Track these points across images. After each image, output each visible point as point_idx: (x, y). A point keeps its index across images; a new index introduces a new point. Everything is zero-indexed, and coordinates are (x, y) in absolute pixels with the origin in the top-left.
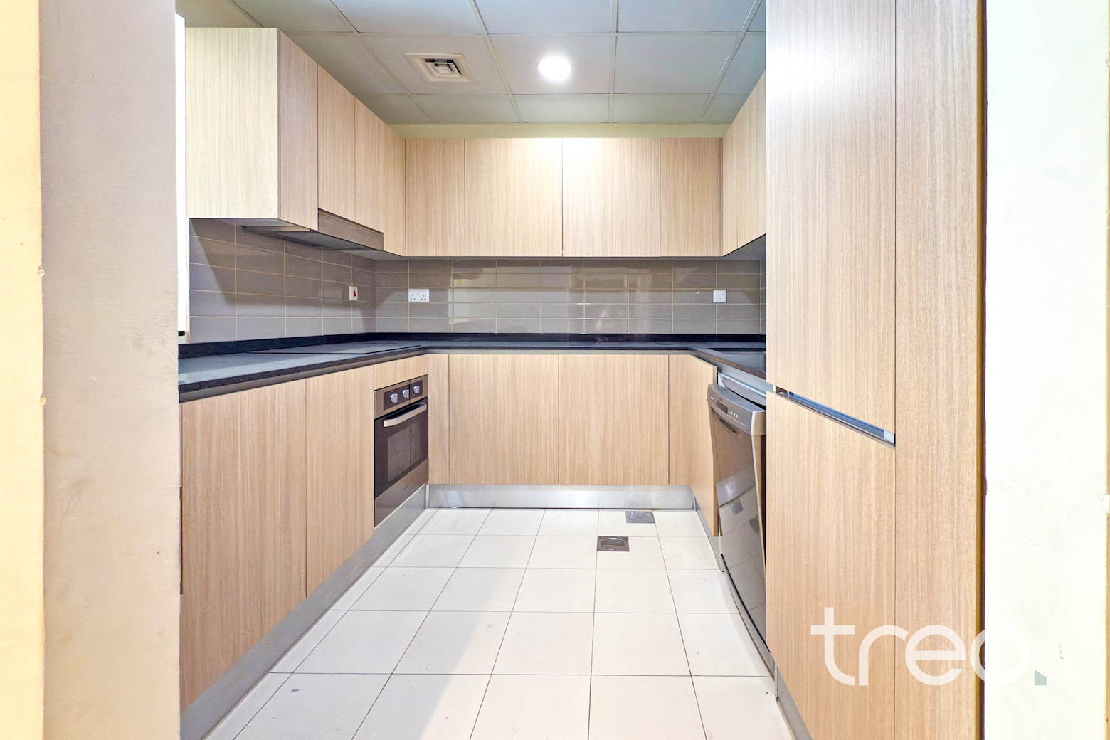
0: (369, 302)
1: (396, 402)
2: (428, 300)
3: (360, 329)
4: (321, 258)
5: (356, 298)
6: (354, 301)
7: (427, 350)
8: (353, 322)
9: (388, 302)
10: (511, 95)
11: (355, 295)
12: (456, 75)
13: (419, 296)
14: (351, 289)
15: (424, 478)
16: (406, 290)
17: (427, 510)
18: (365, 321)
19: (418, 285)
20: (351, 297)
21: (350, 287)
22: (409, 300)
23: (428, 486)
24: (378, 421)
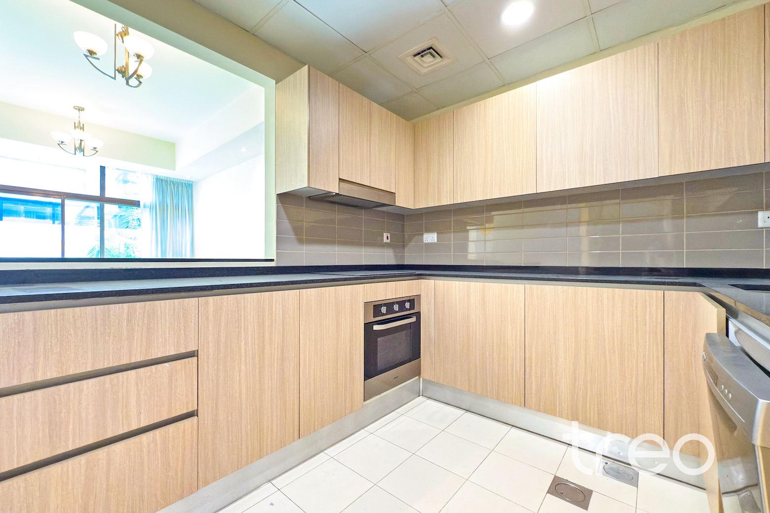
0: (399, 243)
1: (385, 312)
2: (436, 241)
3: (393, 262)
4: (363, 215)
5: (389, 241)
6: (386, 243)
7: (422, 276)
8: (387, 257)
9: (412, 244)
10: (487, 60)
11: (388, 239)
12: (438, 59)
13: (430, 238)
14: (385, 235)
15: (417, 372)
16: (423, 234)
17: (421, 398)
18: (396, 257)
19: (429, 230)
20: (385, 240)
21: (384, 234)
22: (424, 242)
23: (421, 379)
24: (368, 326)
